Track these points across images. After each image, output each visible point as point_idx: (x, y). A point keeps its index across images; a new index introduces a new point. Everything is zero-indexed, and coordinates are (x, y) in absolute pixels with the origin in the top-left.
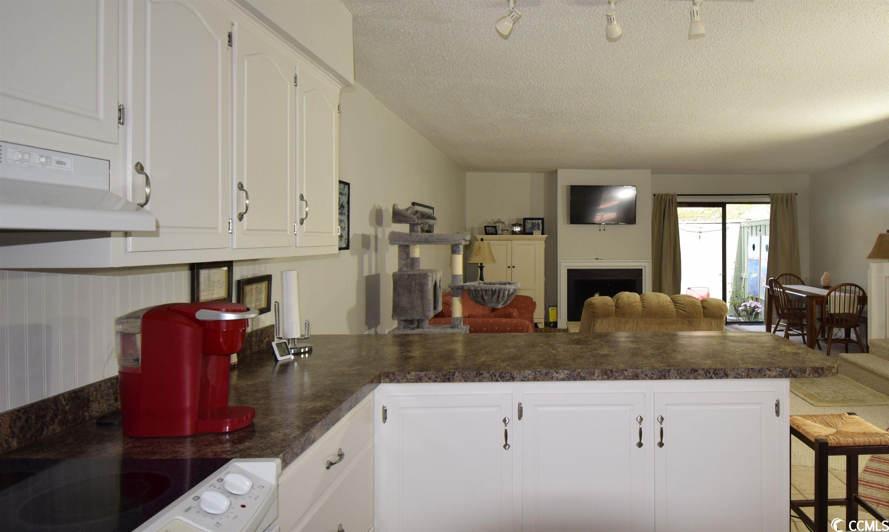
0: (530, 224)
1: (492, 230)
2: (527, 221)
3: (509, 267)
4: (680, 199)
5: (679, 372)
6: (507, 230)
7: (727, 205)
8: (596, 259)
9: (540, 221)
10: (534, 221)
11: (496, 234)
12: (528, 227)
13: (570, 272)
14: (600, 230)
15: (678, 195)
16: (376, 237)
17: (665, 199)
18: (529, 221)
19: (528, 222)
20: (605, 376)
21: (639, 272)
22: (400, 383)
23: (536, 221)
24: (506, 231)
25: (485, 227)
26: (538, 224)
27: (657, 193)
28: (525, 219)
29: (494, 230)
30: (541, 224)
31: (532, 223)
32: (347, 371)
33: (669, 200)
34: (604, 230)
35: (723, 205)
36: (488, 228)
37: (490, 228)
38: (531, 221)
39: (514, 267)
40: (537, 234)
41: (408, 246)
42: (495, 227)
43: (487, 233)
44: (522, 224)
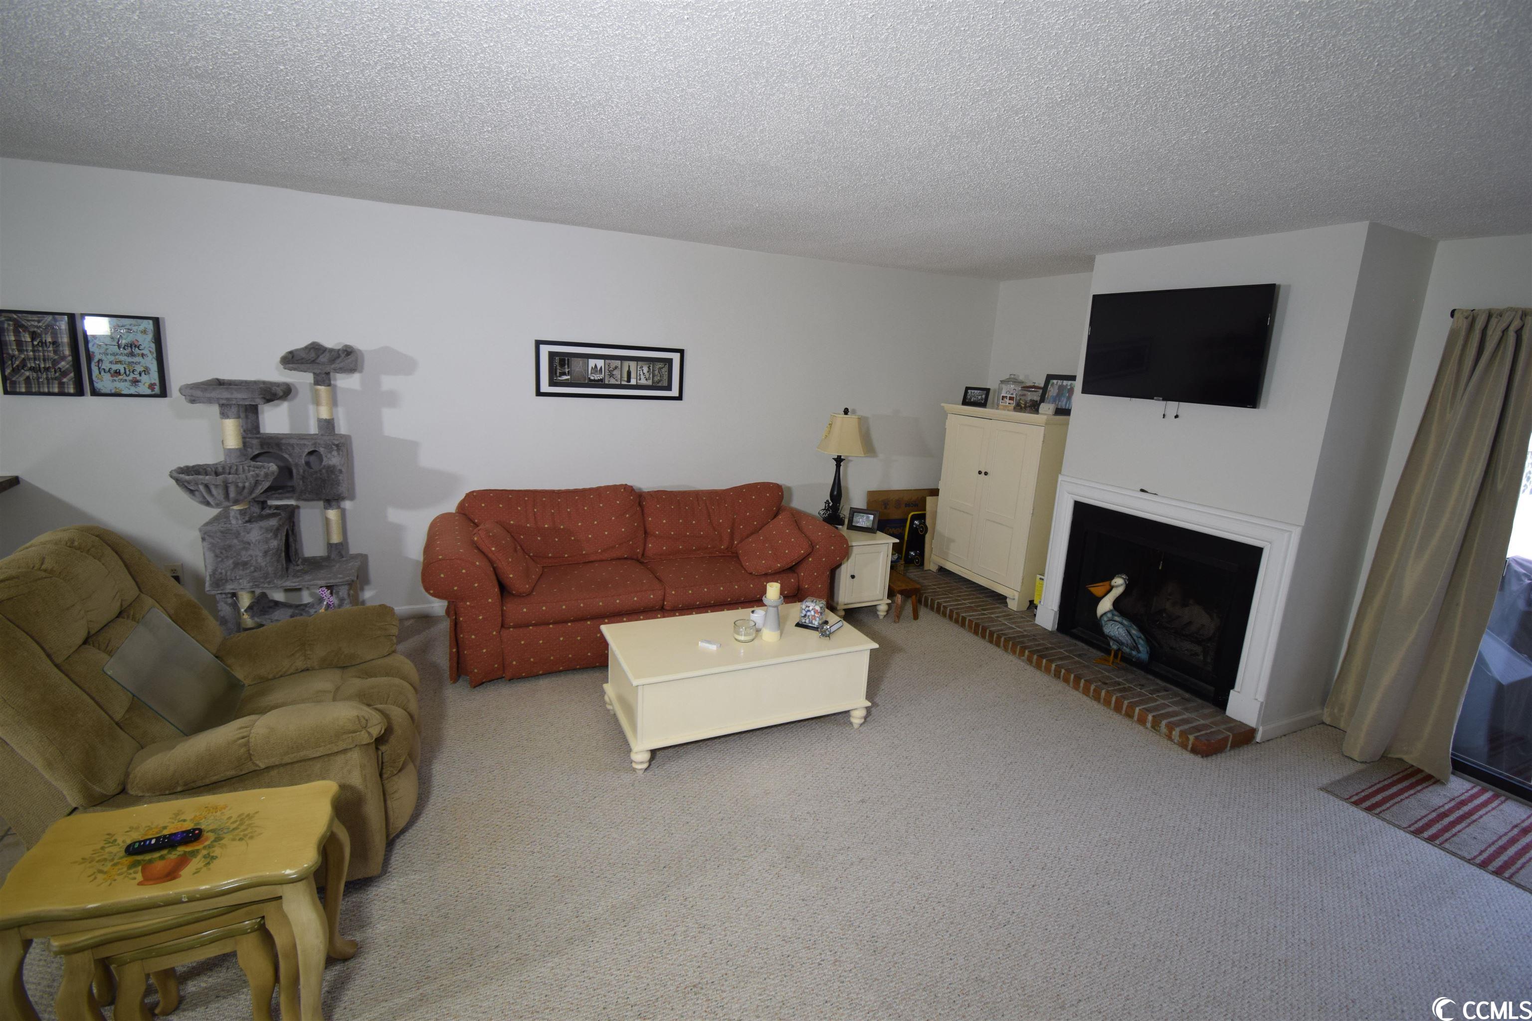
0: (1056, 387)
1: (980, 396)
2: (1050, 381)
3: (980, 473)
6: (1011, 398)
8: (1142, 490)
10: (1065, 383)
11: (985, 404)
12: (1051, 394)
13: (1082, 511)
14: (1165, 416)
18: (1055, 381)
24: (1008, 401)
25: (967, 389)
28: (1050, 378)
29: (984, 396)
31: (1061, 388)
34: (1176, 417)
36: (973, 391)
37: (976, 391)
38: (1060, 382)
39: (986, 474)
40: (1046, 412)
42: (987, 390)
43: (966, 402)
44: (1042, 385)
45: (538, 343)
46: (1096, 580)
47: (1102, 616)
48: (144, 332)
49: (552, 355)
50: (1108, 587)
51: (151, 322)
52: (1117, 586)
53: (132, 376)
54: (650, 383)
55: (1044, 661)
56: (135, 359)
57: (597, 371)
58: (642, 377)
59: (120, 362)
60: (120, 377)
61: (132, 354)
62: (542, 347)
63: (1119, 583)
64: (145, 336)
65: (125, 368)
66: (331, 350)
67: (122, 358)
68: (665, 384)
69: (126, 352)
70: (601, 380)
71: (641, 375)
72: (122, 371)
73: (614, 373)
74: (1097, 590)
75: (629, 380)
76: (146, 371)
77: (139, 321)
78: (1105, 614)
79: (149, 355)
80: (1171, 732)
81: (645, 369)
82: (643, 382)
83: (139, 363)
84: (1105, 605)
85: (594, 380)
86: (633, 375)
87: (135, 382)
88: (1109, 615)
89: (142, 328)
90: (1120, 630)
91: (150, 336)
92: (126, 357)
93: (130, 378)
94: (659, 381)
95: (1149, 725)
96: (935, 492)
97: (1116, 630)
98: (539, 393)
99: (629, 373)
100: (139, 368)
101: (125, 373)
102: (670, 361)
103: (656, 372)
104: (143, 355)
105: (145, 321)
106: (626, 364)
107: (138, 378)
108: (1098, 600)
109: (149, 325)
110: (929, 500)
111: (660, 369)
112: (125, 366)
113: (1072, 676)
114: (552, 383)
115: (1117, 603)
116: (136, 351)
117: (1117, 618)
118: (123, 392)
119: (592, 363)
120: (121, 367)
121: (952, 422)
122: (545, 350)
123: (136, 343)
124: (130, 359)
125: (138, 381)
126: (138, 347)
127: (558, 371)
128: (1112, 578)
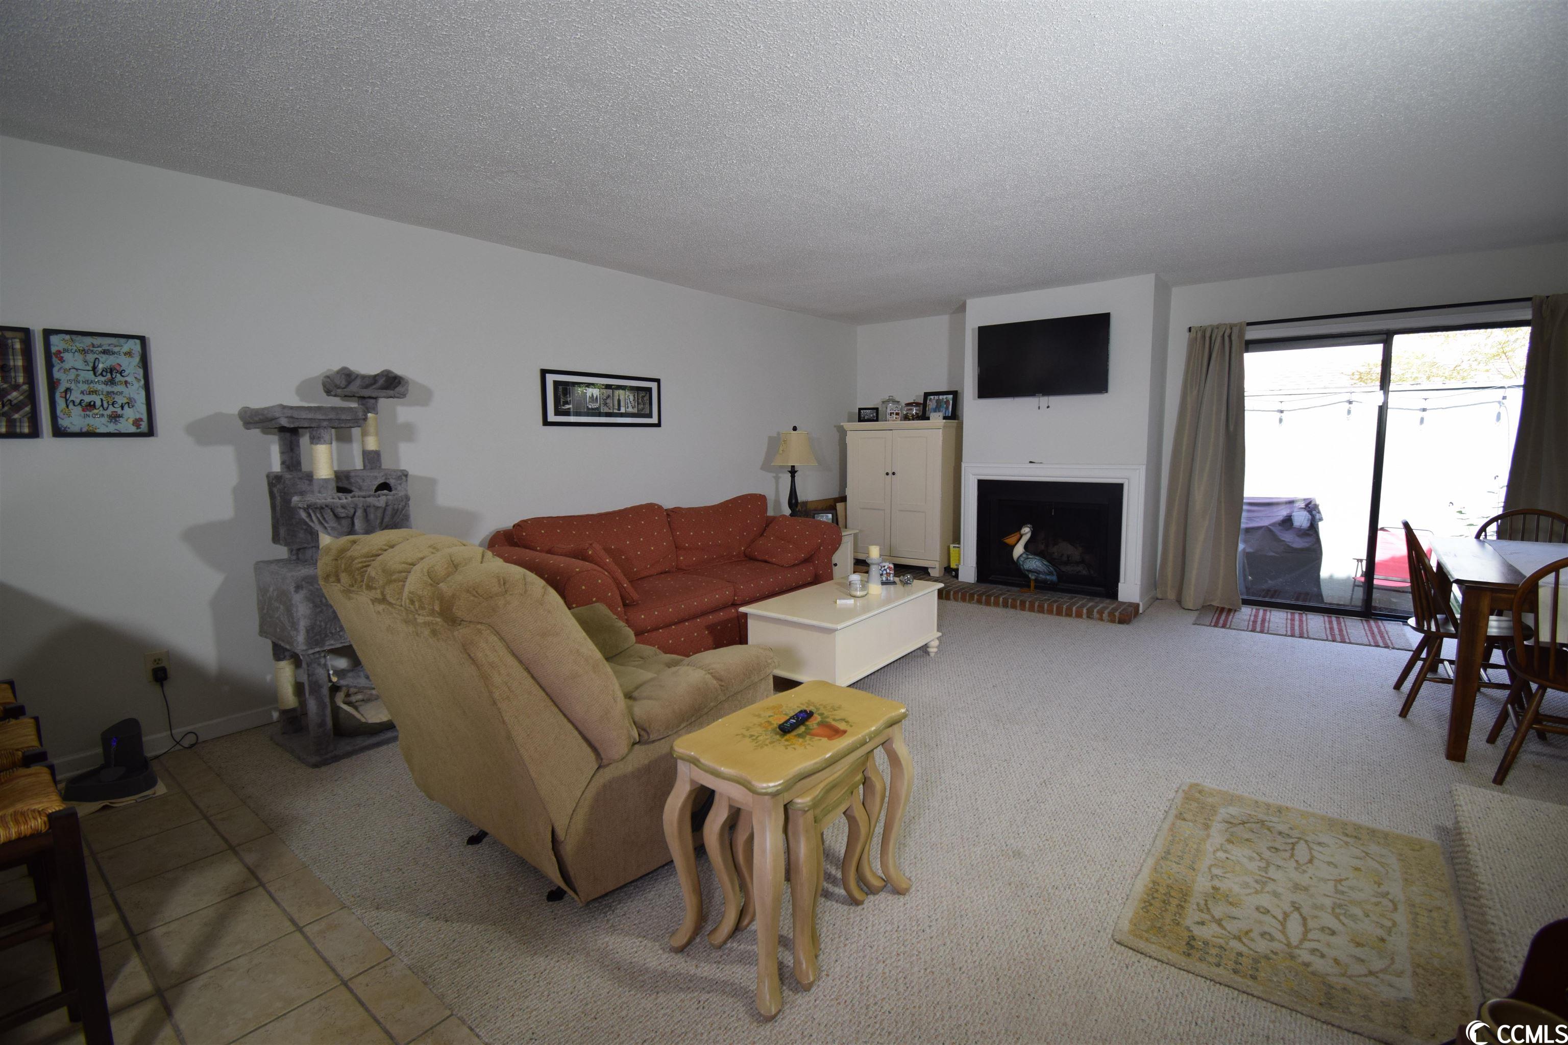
0: (931, 402)
1: (873, 414)
2: (929, 397)
3: (887, 474)
4: (1253, 334)
6: (897, 414)
8: (1031, 462)
9: (951, 396)
10: (941, 397)
11: (877, 420)
12: (930, 407)
13: (985, 487)
14: (1039, 408)
15: (1249, 324)
17: (1213, 339)
18: (932, 397)
19: (930, 399)
21: (1115, 490)
23: (945, 397)
24: (895, 416)
25: (860, 409)
26: (947, 402)
27: (1195, 324)
28: (927, 395)
29: (875, 414)
30: (951, 402)
31: (938, 401)
34: (1048, 407)
35: (1386, 337)
36: (865, 410)
37: (867, 411)
38: (936, 397)
39: (894, 474)
40: (937, 419)
42: (877, 409)
43: (861, 420)
44: (922, 402)
45: (544, 372)
46: (1009, 533)
47: (1019, 558)
48: (129, 354)
49: (556, 384)
50: (1018, 536)
51: (138, 341)
52: (1026, 534)
53: (111, 409)
54: (635, 411)
55: (992, 598)
56: (116, 389)
57: (593, 400)
58: (629, 405)
59: (95, 392)
60: (96, 411)
61: (112, 382)
62: (548, 376)
63: (1027, 531)
64: (131, 359)
65: (102, 400)
66: (364, 377)
67: (100, 387)
68: (648, 412)
69: (103, 379)
70: (597, 409)
71: (628, 402)
72: (98, 403)
73: (608, 401)
74: (1010, 540)
75: (619, 409)
76: (130, 403)
77: (122, 340)
78: (1021, 555)
79: (135, 382)
80: (1102, 616)
81: (632, 398)
82: (630, 410)
83: (121, 393)
84: (1019, 550)
85: (592, 409)
86: (622, 403)
87: (115, 417)
88: (1024, 556)
89: (126, 348)
90: (1037, 563)
91: (137, 359)
92: (104, 386)
93: (109, 412)
94: (643, 409)
95: (1084, 616)
96: (843, 499)
97: (1034, 564)
98: (546, 423)
99: (619, 401)
100: (120, 400)
101: (102, 405)
102: (649, 390)
103: (640, 401)
104: (126, 382)
105: (131, 341)
106: (617, 392)
107: (119, 411)
108: (1012, 547)
109: (136, 346)
110: (839, 506)
111: (643, 397)
112: (101, 396)
113: (1018, 602)
114: (558, 413)
115: (1026, 547)
116: (119, 378)
117: (1030, 556)
118: (98, 431)
119: (590, 391)
120: (97, 399)
121: (852, 439)
122: (550, 378)
123: (118, 368)
124: (109, 388)
125: (119, 416)
126: (121, 373)
127: (562, 400)
128: (1020, 529)
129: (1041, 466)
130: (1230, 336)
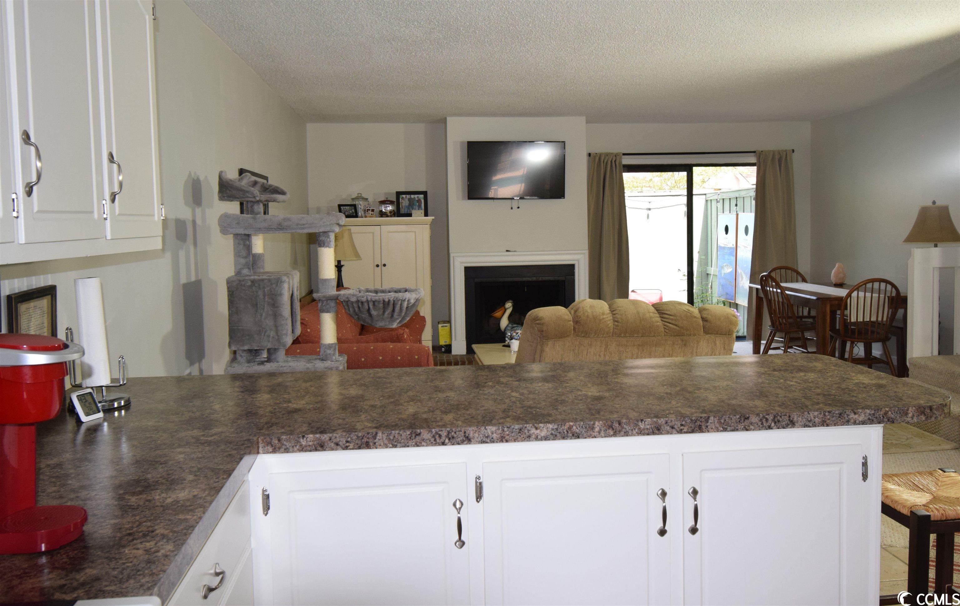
0: (407, 200)
2: (401, 196)
3: (378, 266)
4: (627, 161)
5: (722, 421)
6: (373, 210)
7: (695, 169)
8: (507, 251)
9: (421, 196)
10: (412, 196)
11: (356, 216)
12: (403, 204)
13: (470, 272)
14: (512, 209)
15: (624, 154)
16: (194, 222)
17: (606, 161)
18: (404, 196)
19: (403, 198)
20: (610, 431)
21: (570, 269)
22: (290, 452)
23: (416, 196)
24: (370, 212)
25: (340, 206)
26: (419, 201)
27: (592, 151)
28: (399, 194)
29: (353, 211)
30: (423, 201)
31: (410, 200)
32: (203, 435)
33: (611, 162)
34: (518, 208)
35: (688, 169)
36: (344, 207)
37: (346, 207)
38: (408, 196)
39: (385, 265)
40: (418, 215)
41: (249, 236)
42: (354, 205)
44: (396, 200)
46: (494, 310)
47: (505, 328)
50: (503, 310)
52: (509, 308)
63: (509, 305)
74: (497, 314)
78: (507, 326)
84: (504, 322)
88: (510, 325)
108: (499, 319)
117: (514, 326)
128: (504, 304)
129: (515, 253)
130: (615, 161)
